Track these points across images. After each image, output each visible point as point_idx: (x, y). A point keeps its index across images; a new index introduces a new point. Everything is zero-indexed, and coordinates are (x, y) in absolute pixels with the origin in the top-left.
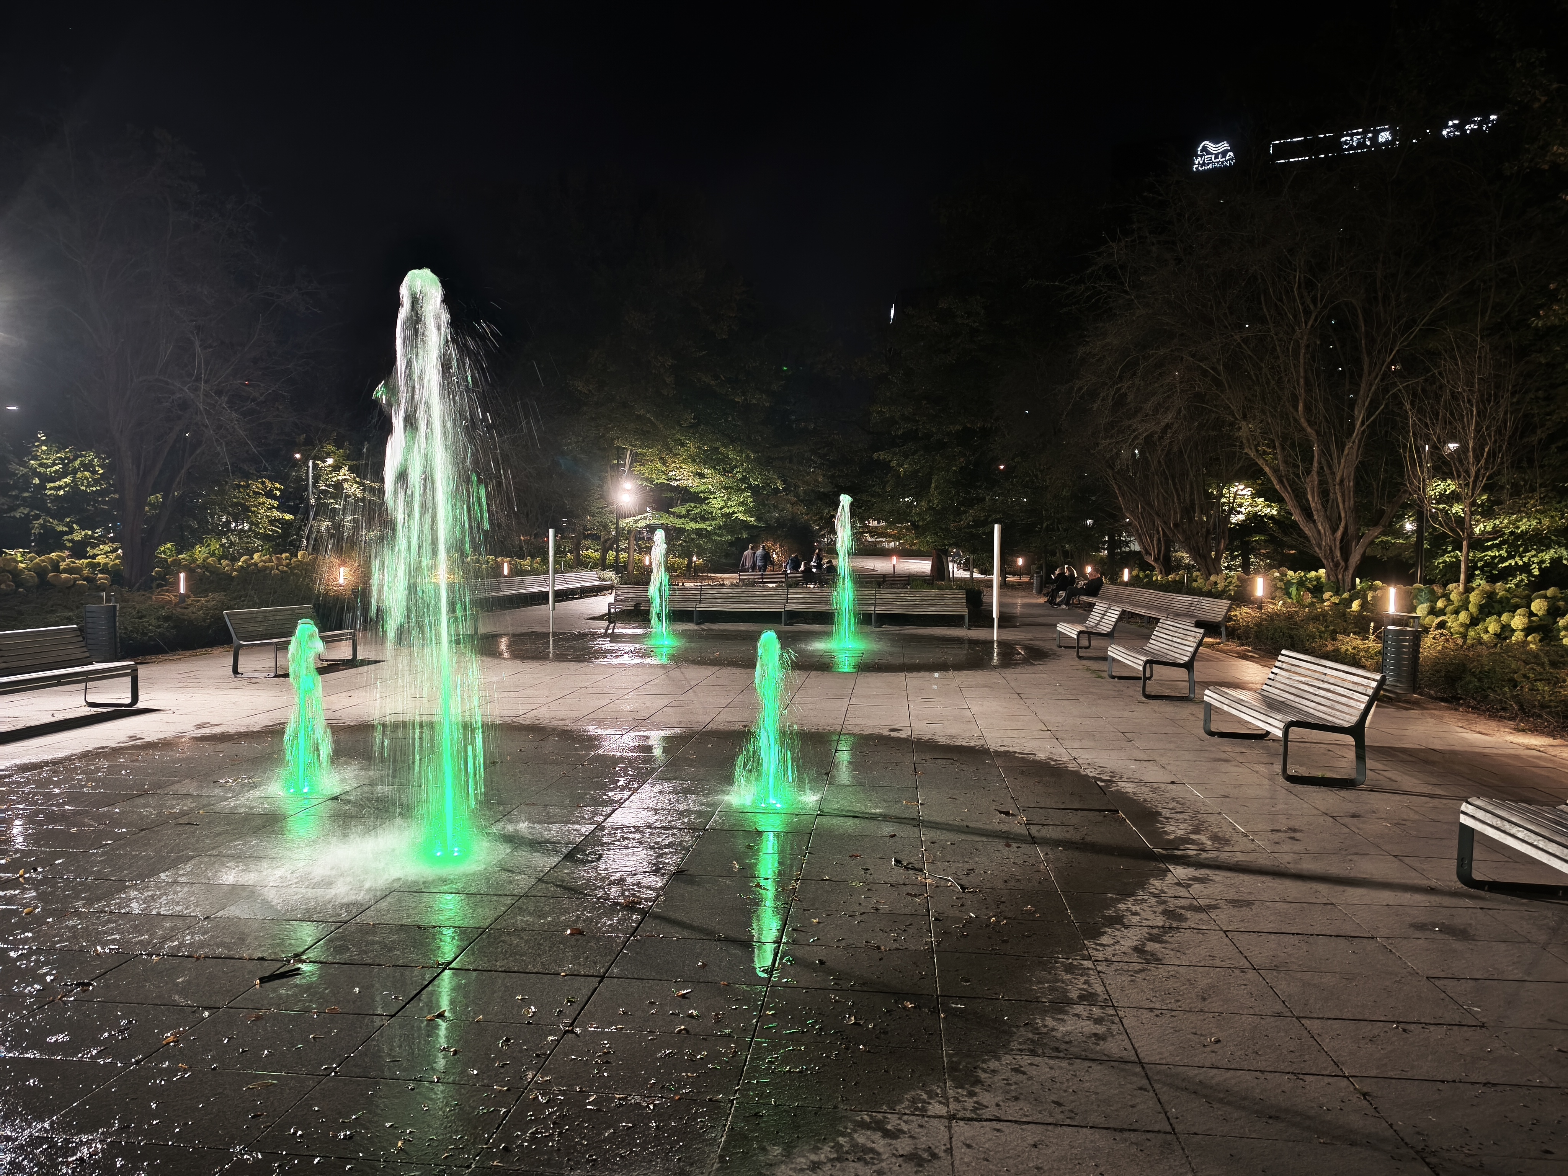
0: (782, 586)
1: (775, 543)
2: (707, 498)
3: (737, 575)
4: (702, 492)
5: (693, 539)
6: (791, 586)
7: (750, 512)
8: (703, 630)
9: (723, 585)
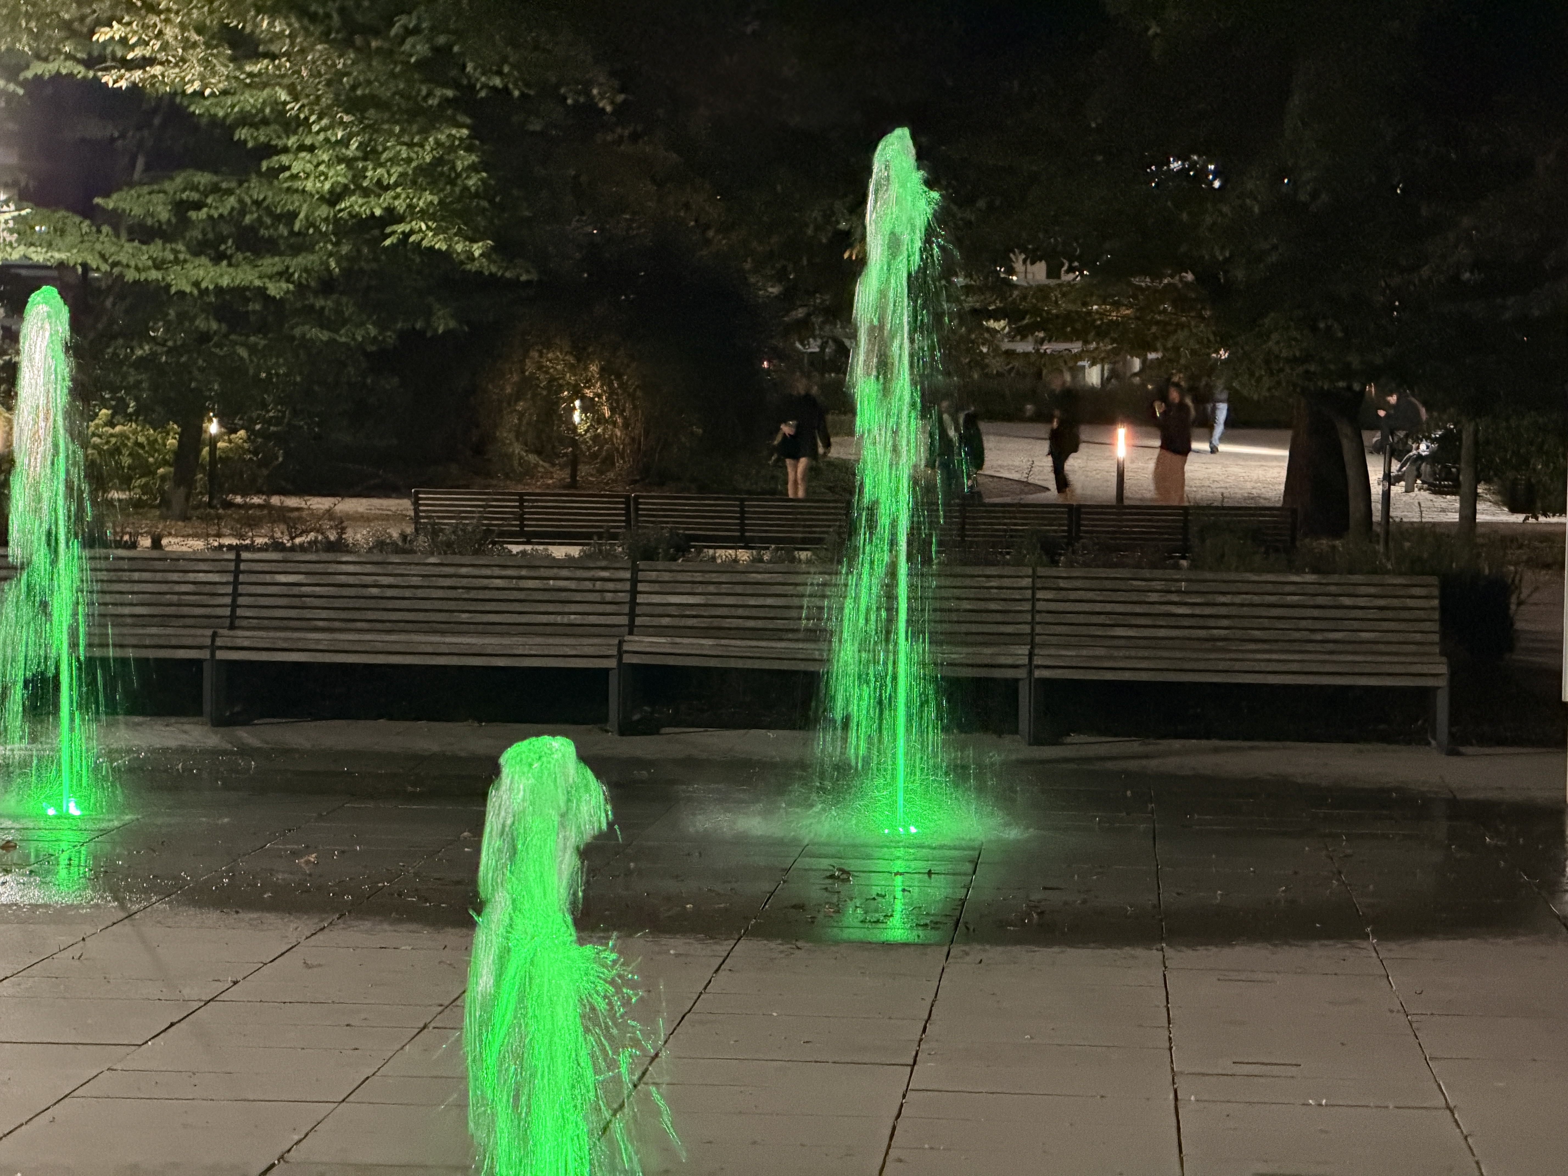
0: (610, 556)
1: (581, 356)
2: (269, 150)
3: (404, 505)
4: (246, 119)
5: (204, 337)
6: (649, 555)
7: (465, 215)
8: (245, 751)
9: (338, 546)
